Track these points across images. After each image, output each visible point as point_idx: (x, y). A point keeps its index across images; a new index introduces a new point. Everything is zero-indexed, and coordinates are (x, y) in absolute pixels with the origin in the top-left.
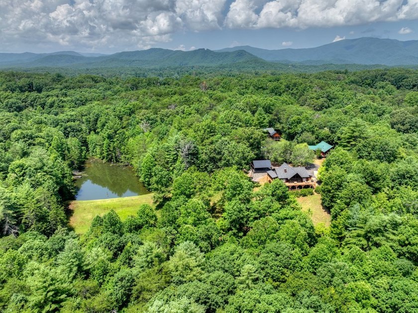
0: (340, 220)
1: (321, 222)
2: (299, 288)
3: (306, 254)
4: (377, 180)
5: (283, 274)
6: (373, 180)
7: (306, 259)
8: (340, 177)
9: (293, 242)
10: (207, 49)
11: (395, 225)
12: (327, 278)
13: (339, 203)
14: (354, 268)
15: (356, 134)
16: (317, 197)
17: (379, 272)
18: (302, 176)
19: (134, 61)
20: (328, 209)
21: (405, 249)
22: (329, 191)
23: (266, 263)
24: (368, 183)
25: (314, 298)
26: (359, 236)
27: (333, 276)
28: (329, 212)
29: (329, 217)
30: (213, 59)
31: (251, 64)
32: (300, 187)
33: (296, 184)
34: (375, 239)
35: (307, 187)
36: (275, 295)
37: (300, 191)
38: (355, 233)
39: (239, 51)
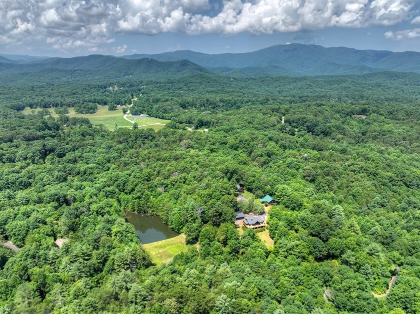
0: (277, 245)
1: (269, 244)
2: (265, 274)
3: (265, 262)
4: (292, 223)
5: (259, 270)
6: (291, 223)
7: (266, 264)
8: (276, 224)
9: (261, 258)
10: (151, 59)
11: (297, 246)
12: (273, 269)
13: (276, 236)
14: (282, 265)
15: (284, 194)
16: (267, 231)
17: (290, 265)
18: (259, 222)
19: (75, 71)
20: (273, 238)
21: (300, 255)
22: (272, 230)
23: (252, 267)
24: (288, 225)
25: (270, 276)
26: (284, 251)
27: (275, 268)
28: (273, 239)
29: (273, 242)
30: (158, 69)
31: (197, 79)
32: (259, 227)
33: (257, 226)
34: (290, 252)
35: (262, 227)
36: (257, 278)
37: (259, 229)
38: (283, 250)
39: (183, 60)
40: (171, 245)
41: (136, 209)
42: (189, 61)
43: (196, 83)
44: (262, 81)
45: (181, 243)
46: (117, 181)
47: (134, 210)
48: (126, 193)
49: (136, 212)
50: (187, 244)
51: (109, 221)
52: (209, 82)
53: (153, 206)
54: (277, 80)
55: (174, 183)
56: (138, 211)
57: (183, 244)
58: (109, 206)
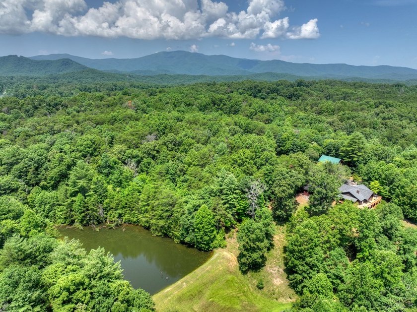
39: (64, 59)
40: (212, 283)
41: (78, 217)
42: (71, 60)
43: (87, 78)
44: (161, 78)
45: (231, 273)
46: (17, 163)
47: (73, 222)
48: (44, 188)
49: (77, 225)
50: (244, 273)
51: (27, 256)
52: (103, 77)
53: (118, 204)
54: (176, 78)
55: (155, 153)
56: (81, 222)
57: (234, 273)
58: (11, 215)
